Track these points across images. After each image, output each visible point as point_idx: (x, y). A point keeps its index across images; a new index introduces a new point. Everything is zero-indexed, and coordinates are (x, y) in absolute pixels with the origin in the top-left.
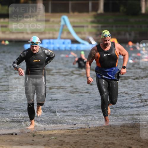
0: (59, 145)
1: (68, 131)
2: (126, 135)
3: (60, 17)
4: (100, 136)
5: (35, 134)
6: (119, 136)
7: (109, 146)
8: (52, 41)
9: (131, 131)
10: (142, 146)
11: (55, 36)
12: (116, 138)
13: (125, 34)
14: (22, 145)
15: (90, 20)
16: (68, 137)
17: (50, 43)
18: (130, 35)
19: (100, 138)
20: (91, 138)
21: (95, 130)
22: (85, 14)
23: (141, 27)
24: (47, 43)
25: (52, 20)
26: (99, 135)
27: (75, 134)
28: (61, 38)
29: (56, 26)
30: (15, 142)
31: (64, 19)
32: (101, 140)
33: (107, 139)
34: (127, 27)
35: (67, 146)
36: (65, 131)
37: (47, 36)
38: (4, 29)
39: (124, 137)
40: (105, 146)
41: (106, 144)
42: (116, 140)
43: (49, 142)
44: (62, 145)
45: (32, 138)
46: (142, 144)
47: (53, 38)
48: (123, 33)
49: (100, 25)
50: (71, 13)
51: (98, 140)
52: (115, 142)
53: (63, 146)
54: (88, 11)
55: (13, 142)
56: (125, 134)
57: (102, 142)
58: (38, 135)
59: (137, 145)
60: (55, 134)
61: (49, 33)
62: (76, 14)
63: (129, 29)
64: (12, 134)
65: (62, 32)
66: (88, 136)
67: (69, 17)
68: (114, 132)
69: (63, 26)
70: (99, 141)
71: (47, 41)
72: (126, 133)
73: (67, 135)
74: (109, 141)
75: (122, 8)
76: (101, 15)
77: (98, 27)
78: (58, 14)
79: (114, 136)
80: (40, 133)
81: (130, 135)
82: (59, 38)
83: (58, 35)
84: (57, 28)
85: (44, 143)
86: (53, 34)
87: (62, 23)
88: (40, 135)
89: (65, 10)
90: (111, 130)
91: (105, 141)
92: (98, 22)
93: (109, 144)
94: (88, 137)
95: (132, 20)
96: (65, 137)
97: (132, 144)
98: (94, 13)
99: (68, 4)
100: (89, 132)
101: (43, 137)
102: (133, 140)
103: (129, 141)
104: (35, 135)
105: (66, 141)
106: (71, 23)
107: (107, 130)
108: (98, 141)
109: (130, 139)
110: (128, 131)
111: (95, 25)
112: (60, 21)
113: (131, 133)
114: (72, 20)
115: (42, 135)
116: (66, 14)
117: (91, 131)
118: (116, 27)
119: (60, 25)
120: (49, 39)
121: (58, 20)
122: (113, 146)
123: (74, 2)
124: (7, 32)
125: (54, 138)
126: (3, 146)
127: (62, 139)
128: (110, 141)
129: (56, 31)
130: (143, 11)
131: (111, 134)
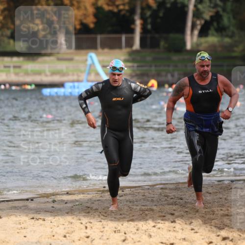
0: (86, 213)
1: (97, 195)
2: (168, 199)
3: (86, 54)
4: (136, 201)
5: (56, 199)
6: (158, 200)
7: (147, 212)
8: (76, 84)
9: (174, 194)
10: (187, 212)
11: (80, 79)
12: (155, 204)
13: (166, 76)
14: (39, 214)
15: (123, 58)
16: (97, 202)
17: (74, 87)
18: (173, 76)
19: (136, 203)
20: (125, 203)
21: (130, 194)
22: (117, 51)
23: (186, 66)
24: (71, 87)
25: (77, 58)
26: (134, 200)
27: (105, 199)
28: (88, 81)
29: (82, 67)
30: (31, 210)
31: (91, 57)
32: (137, 206)
33: (144, 204)
34: (169, 66)
35: (95, 214)
36: (92, 195)
37: (71, 78)
38: (17, 70)
39: (165, 201)
40: (141, 212)
41: (142, 210)
42: (155, 205)
43: (73, 209)
44: (89, 212)
45: (52, 205)
46: (186, 210)
47: (78, 81)
48: (163, 73)
49: (136, 65)
50: (100, 50)
51: (133, 205)
52: (155, 208)
53: (91, 214)
54: (120, 47)
55: (29, 209)
56: (166, 198)
57: (138, 208)
58: (59, 200)
59: (180, 211)
60: (81, 199)
61: (73, 75)
62: (106, 50)
63: (171, 69)
64: (27, 200)
65: (89, 74)
66: (121, 200)
67: (97, 55)
68: (153, 196)
69: (91, 66)
70: (135, 207)
71: (71, 84)
72: (167, 196)
73: (95, 201)
74: (146, 207)
75: (162, 43)
76: (137, 51)
77: (133, 66)
78: (83, 52)
79: (152, 201)
80: (62, 199)
81: (172, 198)
82: (85, 80)
83: (84, 77)
84: (83, 69)
85: (67, 211)
86: (78, 76)
87: (89, 62)
88: (62, 201)
89: (93, 46)
90: (149, 193)
91: (142, 207)
92: (133, 60)
93: (147, 210)
94: (121, 203)
95: (175, 57)
96: (93, 203)
97: (174, 210)
98: (128, 50)
99: (96, 39)
100: (122, 196)
101: (66, 203)
102: (176, 205)
103: (171, 206)
104: (55, 201)
105: (94, 208)
106: (100, 62)
107: (144, 193)
108: (133, 207)
109: (172, 204)
110: (170, 195)
111: (129, 64)
112: (86, 60)
113: (173, 197)
114: (101, 58)
115: (64, 201)
116: (93, 51)
117: (125, 195)
118: (156, 66)
119: (86, 65)
120: (73, 81)
121: (84, 58)
122: (152, 213)
123: (104, 36)
124: (22, 74)
125: (79, 205)
126: (16, 214)
127: (88, 205)
128: (149, 207)
129: (82, 72)
130: (189, 46)
131: (149, 199)
